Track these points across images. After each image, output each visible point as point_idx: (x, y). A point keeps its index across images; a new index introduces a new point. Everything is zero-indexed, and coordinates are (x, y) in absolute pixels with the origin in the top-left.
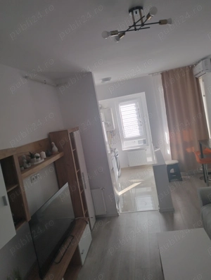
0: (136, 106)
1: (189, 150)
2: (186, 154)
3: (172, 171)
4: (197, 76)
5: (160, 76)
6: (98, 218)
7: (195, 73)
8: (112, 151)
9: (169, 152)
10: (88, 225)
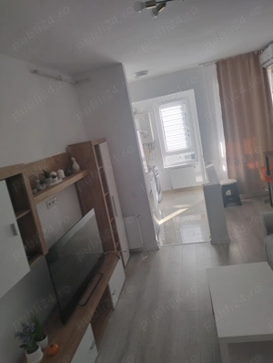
0: (182, 109)
1: (251, 166)
2: (247, 170)
3: (228, 193)
4: (264, 66)
5: (214, 67)
6: (133, 253)
7: (261, 62)
8: (150, 169)
9: (224, 168)
10: (120, 261)
